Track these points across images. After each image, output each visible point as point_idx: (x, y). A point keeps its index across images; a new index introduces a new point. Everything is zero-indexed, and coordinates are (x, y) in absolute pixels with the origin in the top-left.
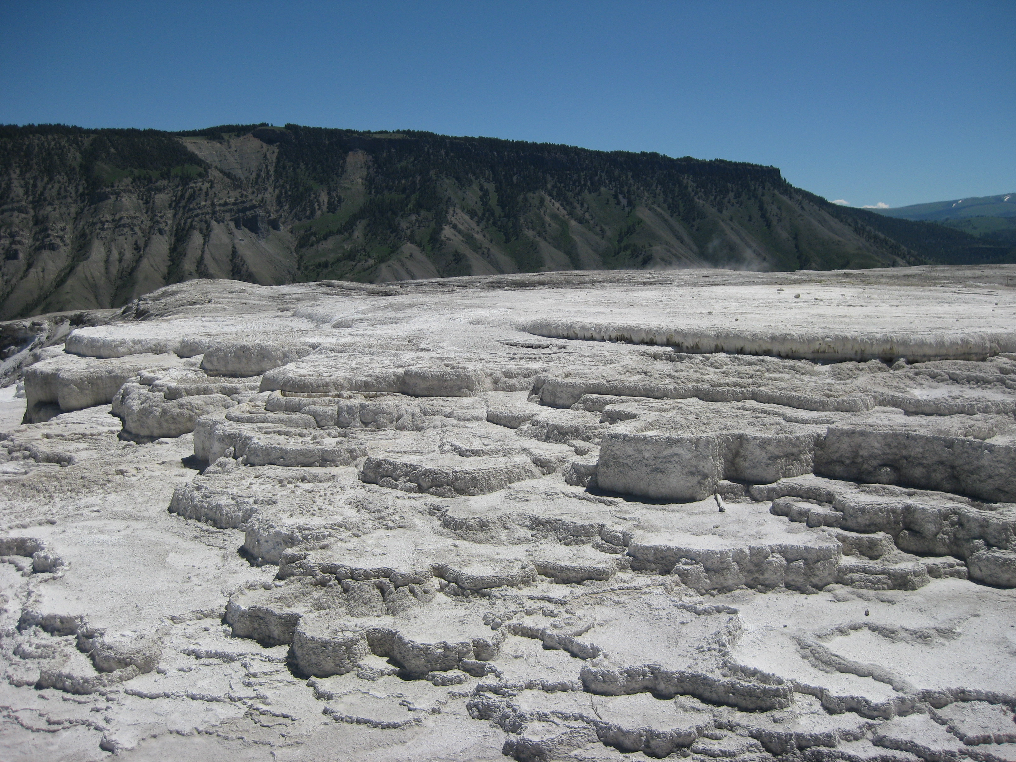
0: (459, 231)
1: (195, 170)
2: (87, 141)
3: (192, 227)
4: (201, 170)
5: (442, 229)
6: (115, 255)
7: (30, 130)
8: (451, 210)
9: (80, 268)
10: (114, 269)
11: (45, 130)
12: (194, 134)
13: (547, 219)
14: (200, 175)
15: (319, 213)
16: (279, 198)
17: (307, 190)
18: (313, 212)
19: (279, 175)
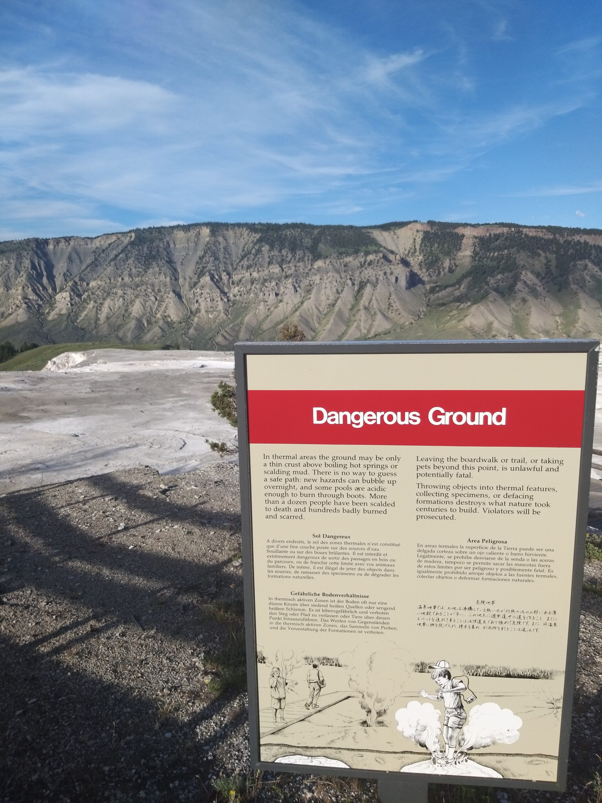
0: (527, 286)
2: (316, 232)
3: (368, 281)
5: (516, 284)
8: (524, 273)
9: (305, 304)
12: (375, 227)
13: (588, 278)
15: (442, 273)
16: (420, 265)
17: (437, 260)
18: (439, 273)
19: (421, 251)
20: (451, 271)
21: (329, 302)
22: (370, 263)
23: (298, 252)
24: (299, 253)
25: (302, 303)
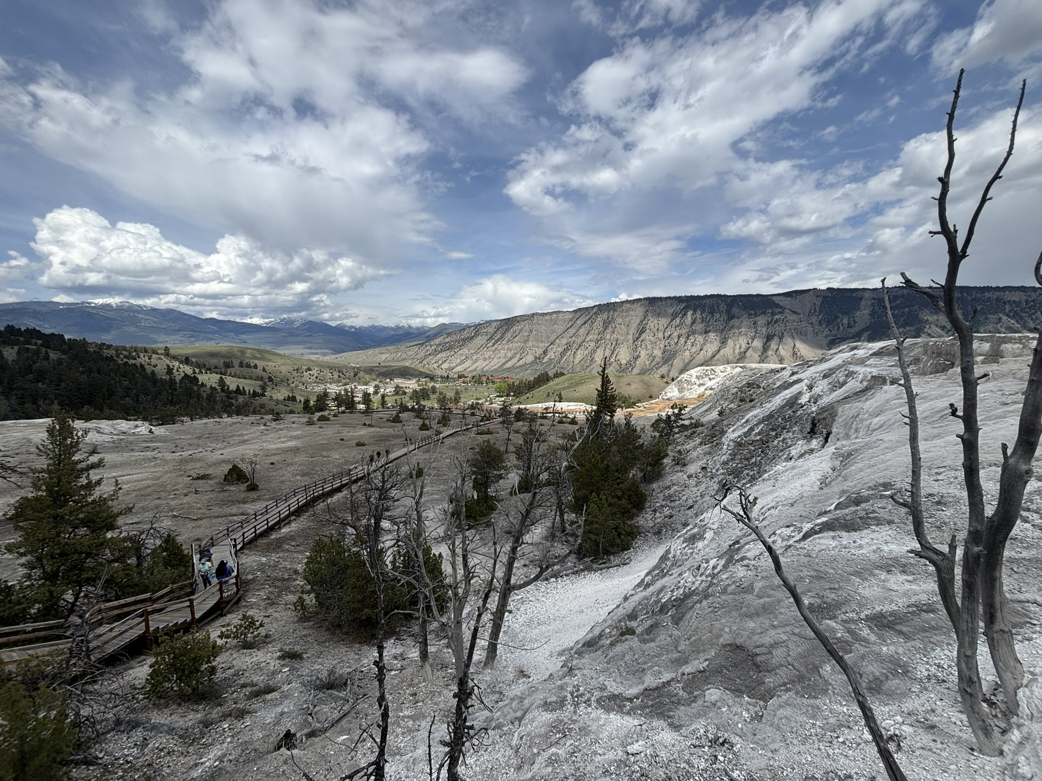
1: (777, 310)
2: (729, 300)
3: (775, 335)
4: (780, 310)
6: (738, 346)
7: (706, 296)
9: (722, 352)
10: (737, 352)
11: (712, 296)
12: (779, 295)
14: (781, 313)
15: (842, 328)
16: (820, 322)
17: (836, 317)
18: (839, 328)
19: (820, 312)
20: (849, 326)
21: (742, 350)
22: (776, 322)
23: (715, 315)
24: (717, 315)
25: (719, 351)
